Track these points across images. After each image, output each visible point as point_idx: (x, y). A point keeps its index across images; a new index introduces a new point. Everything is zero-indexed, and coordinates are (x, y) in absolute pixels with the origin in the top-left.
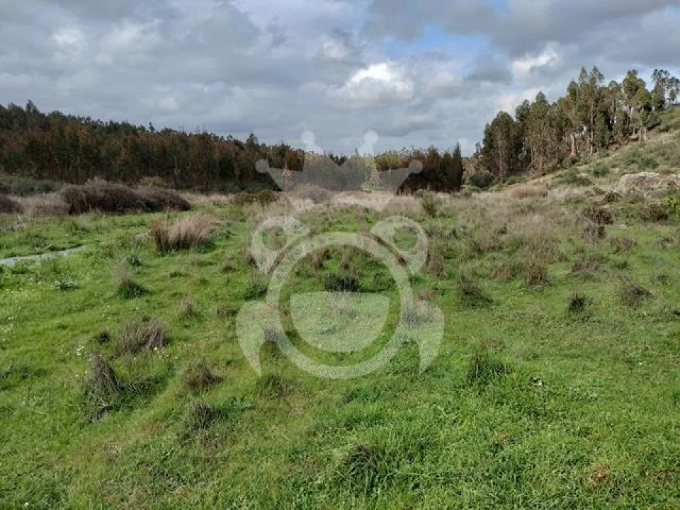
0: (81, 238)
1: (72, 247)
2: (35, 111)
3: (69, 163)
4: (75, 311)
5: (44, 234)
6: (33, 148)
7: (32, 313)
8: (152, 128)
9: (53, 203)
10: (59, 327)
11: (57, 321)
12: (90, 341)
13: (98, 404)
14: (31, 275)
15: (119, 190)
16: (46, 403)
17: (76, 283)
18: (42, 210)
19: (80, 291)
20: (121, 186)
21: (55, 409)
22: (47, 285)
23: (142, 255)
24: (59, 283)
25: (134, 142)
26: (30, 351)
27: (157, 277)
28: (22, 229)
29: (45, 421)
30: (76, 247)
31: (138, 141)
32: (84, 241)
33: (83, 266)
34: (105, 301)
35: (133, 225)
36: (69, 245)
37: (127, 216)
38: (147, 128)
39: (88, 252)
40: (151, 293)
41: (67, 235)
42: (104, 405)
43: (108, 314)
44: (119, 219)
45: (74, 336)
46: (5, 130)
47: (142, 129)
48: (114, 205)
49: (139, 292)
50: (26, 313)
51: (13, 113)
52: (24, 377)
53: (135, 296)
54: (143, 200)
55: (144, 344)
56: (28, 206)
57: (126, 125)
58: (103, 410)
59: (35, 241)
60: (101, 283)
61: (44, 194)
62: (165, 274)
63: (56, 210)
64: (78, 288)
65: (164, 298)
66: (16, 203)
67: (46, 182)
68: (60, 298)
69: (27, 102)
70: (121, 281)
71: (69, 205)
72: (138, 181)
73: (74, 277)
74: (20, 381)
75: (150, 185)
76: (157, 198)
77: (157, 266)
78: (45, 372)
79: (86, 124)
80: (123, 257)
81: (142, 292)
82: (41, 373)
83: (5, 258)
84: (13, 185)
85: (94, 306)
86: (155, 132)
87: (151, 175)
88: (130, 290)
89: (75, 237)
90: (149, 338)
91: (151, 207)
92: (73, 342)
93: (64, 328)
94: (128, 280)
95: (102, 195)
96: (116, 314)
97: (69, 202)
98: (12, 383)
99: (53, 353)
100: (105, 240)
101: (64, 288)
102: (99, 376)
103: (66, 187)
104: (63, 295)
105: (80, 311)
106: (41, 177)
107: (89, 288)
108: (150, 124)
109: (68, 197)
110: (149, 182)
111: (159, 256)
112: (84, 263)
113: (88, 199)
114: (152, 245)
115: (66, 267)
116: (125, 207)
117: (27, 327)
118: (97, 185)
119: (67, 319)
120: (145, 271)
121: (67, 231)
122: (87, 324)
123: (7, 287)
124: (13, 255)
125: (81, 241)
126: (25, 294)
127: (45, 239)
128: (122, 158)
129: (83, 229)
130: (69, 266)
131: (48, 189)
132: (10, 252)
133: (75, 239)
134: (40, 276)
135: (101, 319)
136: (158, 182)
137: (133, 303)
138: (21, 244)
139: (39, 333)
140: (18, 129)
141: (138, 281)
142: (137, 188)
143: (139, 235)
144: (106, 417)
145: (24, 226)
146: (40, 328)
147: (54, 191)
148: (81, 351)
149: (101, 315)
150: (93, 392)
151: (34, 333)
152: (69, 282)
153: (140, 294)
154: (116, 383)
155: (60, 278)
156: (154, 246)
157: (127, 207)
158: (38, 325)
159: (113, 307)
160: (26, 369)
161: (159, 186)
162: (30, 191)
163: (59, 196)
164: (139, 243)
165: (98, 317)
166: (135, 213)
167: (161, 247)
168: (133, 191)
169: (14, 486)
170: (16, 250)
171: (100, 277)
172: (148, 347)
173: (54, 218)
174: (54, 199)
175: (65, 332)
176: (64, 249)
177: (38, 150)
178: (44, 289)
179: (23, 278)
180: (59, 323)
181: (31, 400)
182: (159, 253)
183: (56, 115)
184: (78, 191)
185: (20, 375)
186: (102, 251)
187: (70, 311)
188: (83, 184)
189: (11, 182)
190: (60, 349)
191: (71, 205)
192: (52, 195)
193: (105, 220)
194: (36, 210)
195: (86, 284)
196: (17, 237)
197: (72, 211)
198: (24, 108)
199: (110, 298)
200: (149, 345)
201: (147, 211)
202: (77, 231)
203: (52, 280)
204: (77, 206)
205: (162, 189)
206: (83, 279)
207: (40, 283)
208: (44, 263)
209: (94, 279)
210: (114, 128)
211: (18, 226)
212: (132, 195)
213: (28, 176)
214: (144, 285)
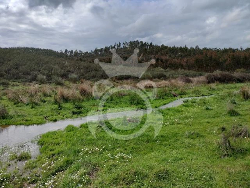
0: (212, 92)
1: (209, 95)
2: (198, 49)
3: (208, 65)
4: (212, 118)
5: (200, 90)
6: (197, 61)
7: (198, 116)
8: (241, 49)
9: (202, 80)
10: (207, 122)
11: (207, 120)
12: (218, 129)
13: (223, 152)
14: (197, 104)
15: (226, 75)
16: (205, 146)
17: (212, 108)
18: (199, 82)
19: (213, 111)
20: (227, 73)
21: (208, 149)
22: (202, 107)
23: (237, 100)
24: (206, 107)
25: (233, 56)
26: (199, 128)
27: (244, 109)
28: (193, 88)
29: (205, 152)
30: (210, 95)
31: (235, 55)
32: (213, 93)
33: (213, 102)
34: (223, 116)
35: (232, 88)
36: (208, 94)
37: (229, 84)
38: (239, 49)
39: (215, 97)
40: (241, 115)
41: (207, 91)
42: (226, 153)
43: (224, 120)
44: (226, 86)
45: (212, 126)
46: (189, 56)
47: (237, 49)
48: (224, 80)
49: (236, 114)
50: (196, 115)
51: (192, 50)
52: (197, 136)
53: (235, 116)
54: (236, 78)
55: (240, 134)
56: (195, 81)
57: (230, 49)
58: (226, 155)
59: (197, 92)
60: (220, 109)
61: (200, 77)
62: (247, 108)
63: (203, 82)
64: (212, 110)
65: (247, 118)
66: (191, 80)
67: (200, 72)
68: (207, 112)
69: (196, 46)
70: (229, 109)
71: (207, 80)
72: (234, 70)
73: (211, 106)
74: (196, 137)
75: (240, 72)
76: (242, 77)
77: (243, 105)
78: (204, 136)
79: (215, 51)
80: (229, 100)
81: (238, 114)
82: (202, 136)
83: (188, 97)
84: (190, 74)
85: (218, 117)
86: (243, 50)
87: (240, 68)
88: (232, 113)
89: (210, 91)
90: (242, 133)
91: (240, 81)
92: (212, 128)
93: (209, 123)
94: (232, 109)
95: (220, 76)
96: (227, 121)
97: (208, 79)
98: (194, 137)
99: (206, 130)
100: (221, 93)
101: (208, 109)
102: (224, 142)
103: (207, 74)
104: (208, 112)
105: (213, 118)
106: (198, 71)
107: (216, 110)
108: (241, 47)
109: (208, 77)
110: (239, 71)
111: (244, 101)
112: (214, 101)
113: (214, 78)
114: (240, 96)
115: (208, 102)
116: (228, 81)
117: (197, 120)
118: (218, 73)
119: (209, 120)
120: (238, 106)
121: (207, 90)
122: (216, 123)
123: (190, 106)
124: (190, 97)
125: (212, 93)
126: (195, 110)
127: (200, 92)
128: (228, 62)
129: (213, 89)
130: (209, 102)
131: (201, 75)
132: (189, 96)
133: (210, 92)
134: (199, 104)
135: (222, 122)
136: (243, 71)
137: (233, 118)
138: (193, 93)
139: (201, 123)
140: (192, 56)
141: (236, 110)
142: (234, 73)
143: (234, 92)
144: (227, 158)
145: (193, 87)
146: (201, 121)
147: (203, 75)
148: (215, 132)
149: (221, 120)
150: (222, 147)
151: (199, 123)
152: (209, 107)
153: (237, 115)
154: (230, 147)
155: (206, 105)
156: (242, 97)
157: (229, 81)
158: (200, 120)
159: (226, 118)
160: (198, 134)
161: (243, 72)
162: (195, 76)
163: (204, 77)
164: (235, 95)
165: (220, 121)
166: (233, 83)
167: (245, 97)
168: (232, 75)
169: (198, 169)
170: (191, 95)
171: (220, 107)
172: (242, 136)
173: (203, 85)
174: (202, 78)
175: (209, 124)
176: (206, 96)
177: (198, 62)
178: (201, 109)
179: (194, 104)
180: (207, 121)
181: (200, 144)
182: (244, 100)
183: (205, 49)
184: (211, 75)
185: (196, 135)
186: (220, 97)
187: (210, 117)
188: (212, 73)
189: (190, 73)
190: (208, 130)
191: (208, 80)
192: (202, 77)
193: (221, 86)
194: (197, 82)
195: (215, 109)
196: (192, 91)
197: (209, 82)
198: (195, 48)
199: (225, 115)
200: (242, 135)
201: (238, 83)
202: (211, 90)
203: (204, 106)
204: (211, 80)
205: (245, 74)
206: (214, 107)
207: (200, 106)
208: (200, 100)
209: (218, 107)
210: (226, 51)
211: (192, 87)
212: (232, 76)
213: (195, 71)
214: (238, 112)
